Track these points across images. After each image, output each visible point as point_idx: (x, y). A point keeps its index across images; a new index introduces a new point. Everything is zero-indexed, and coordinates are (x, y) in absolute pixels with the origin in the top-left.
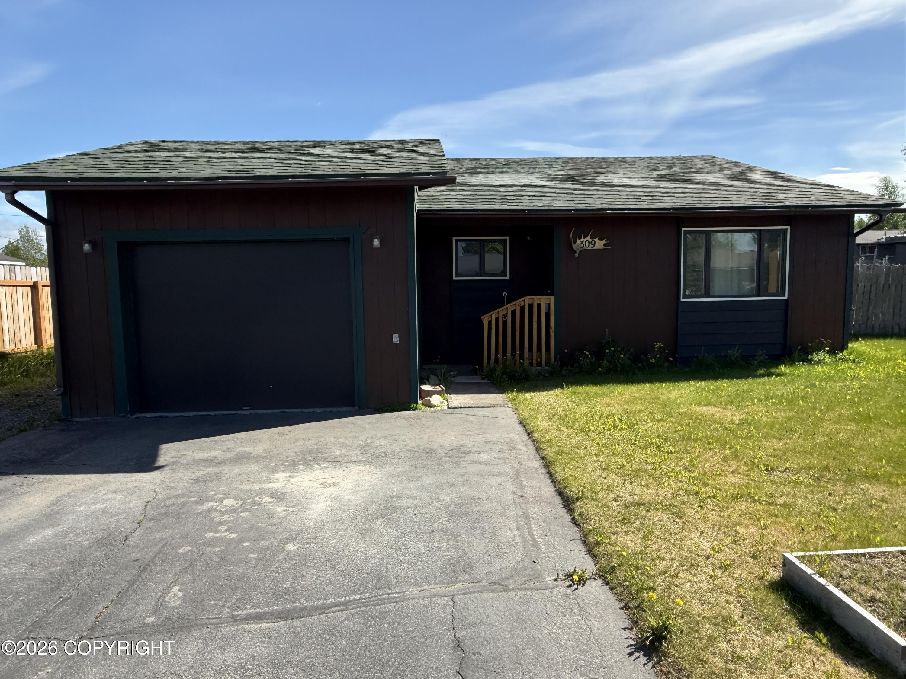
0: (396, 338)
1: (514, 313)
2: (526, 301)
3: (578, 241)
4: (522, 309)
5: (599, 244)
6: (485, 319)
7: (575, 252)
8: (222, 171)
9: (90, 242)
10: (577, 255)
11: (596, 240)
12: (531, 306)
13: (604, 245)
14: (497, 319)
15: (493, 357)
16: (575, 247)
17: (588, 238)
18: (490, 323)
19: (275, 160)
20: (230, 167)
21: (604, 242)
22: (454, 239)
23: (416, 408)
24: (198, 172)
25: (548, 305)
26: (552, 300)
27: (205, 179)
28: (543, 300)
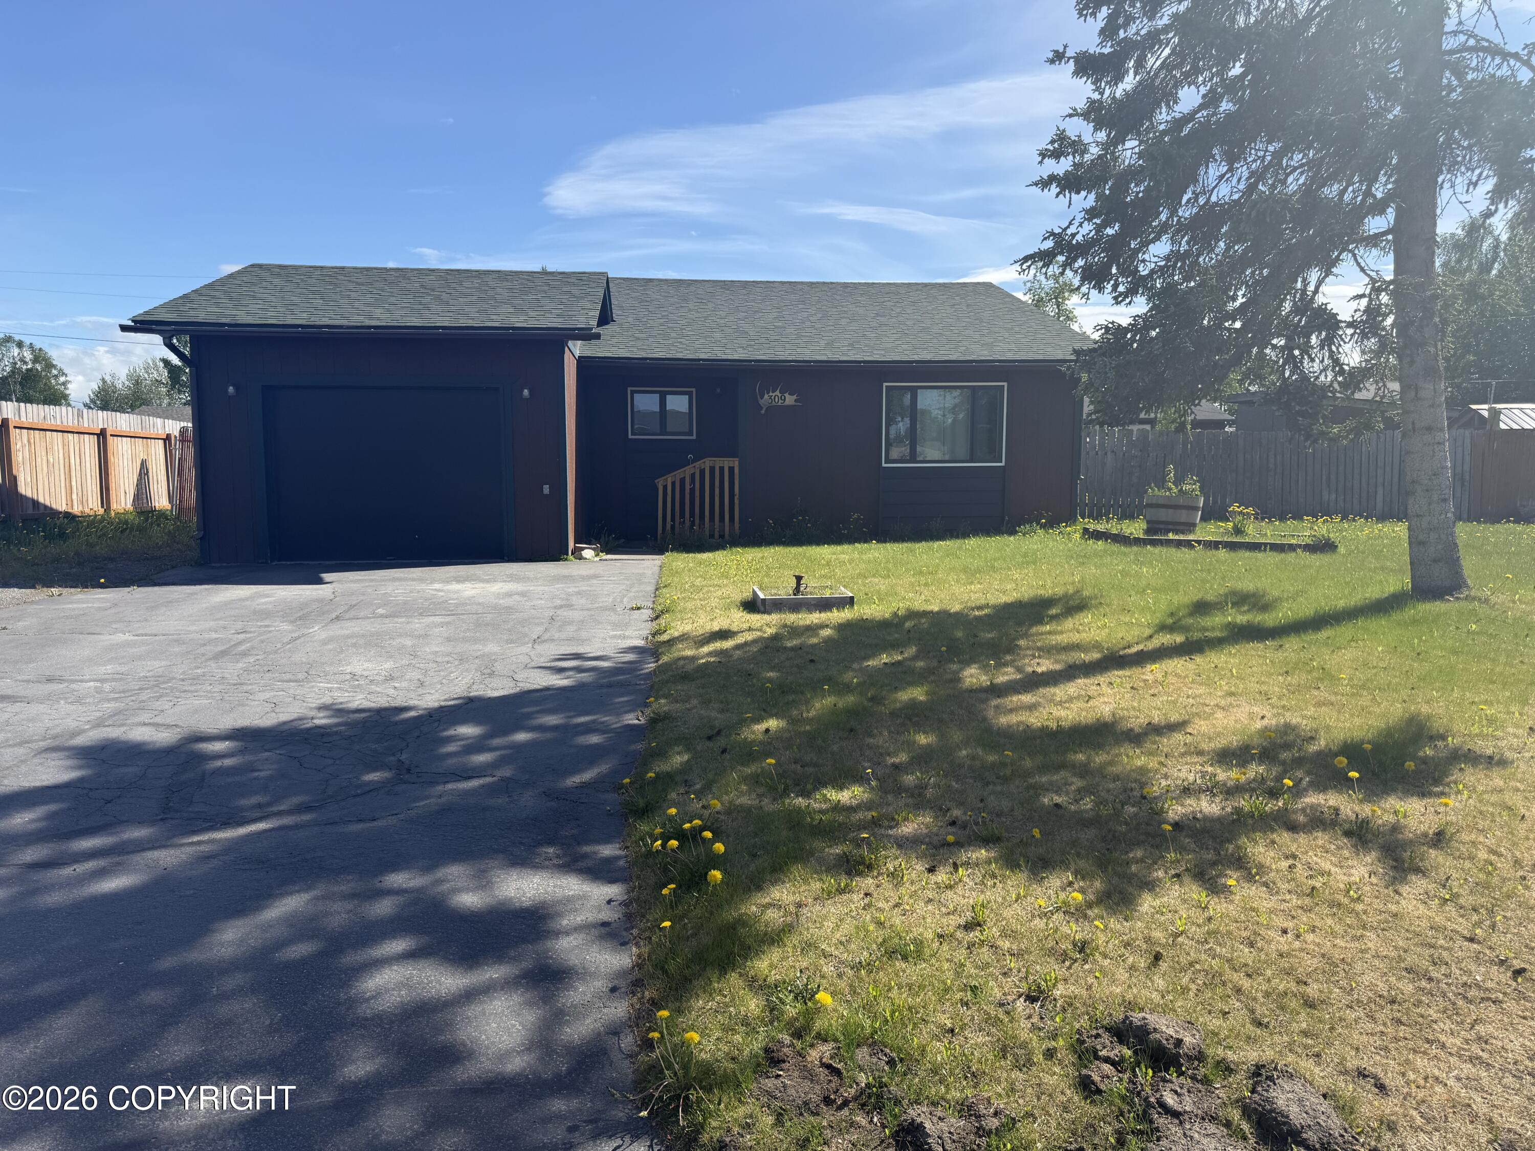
0: (546, 489)
1: (693, 475)
2: (707, 463)
3: (766, 396)
4: (702, 472)
5: (790, 400)
6: (660, 482)
7: (762, 408)
8: (371, 318)
9: (234, 385)
10: (763, 412)
11: (787, 395)
12: (712, 469)
13: (795, 401)
14: (673, 483)
15: (668, 527)
16: (761, 402)
17: (777, 393)
18: (665, 487)
19: (420, 304)
20: (378, 312)
21: (795, 397)
22: (629, 389)
23: (566, 560)
24: (347, 318)
25: (731, 469)
26: (736, 463)
27: (357, 327)
28: (726, 463)
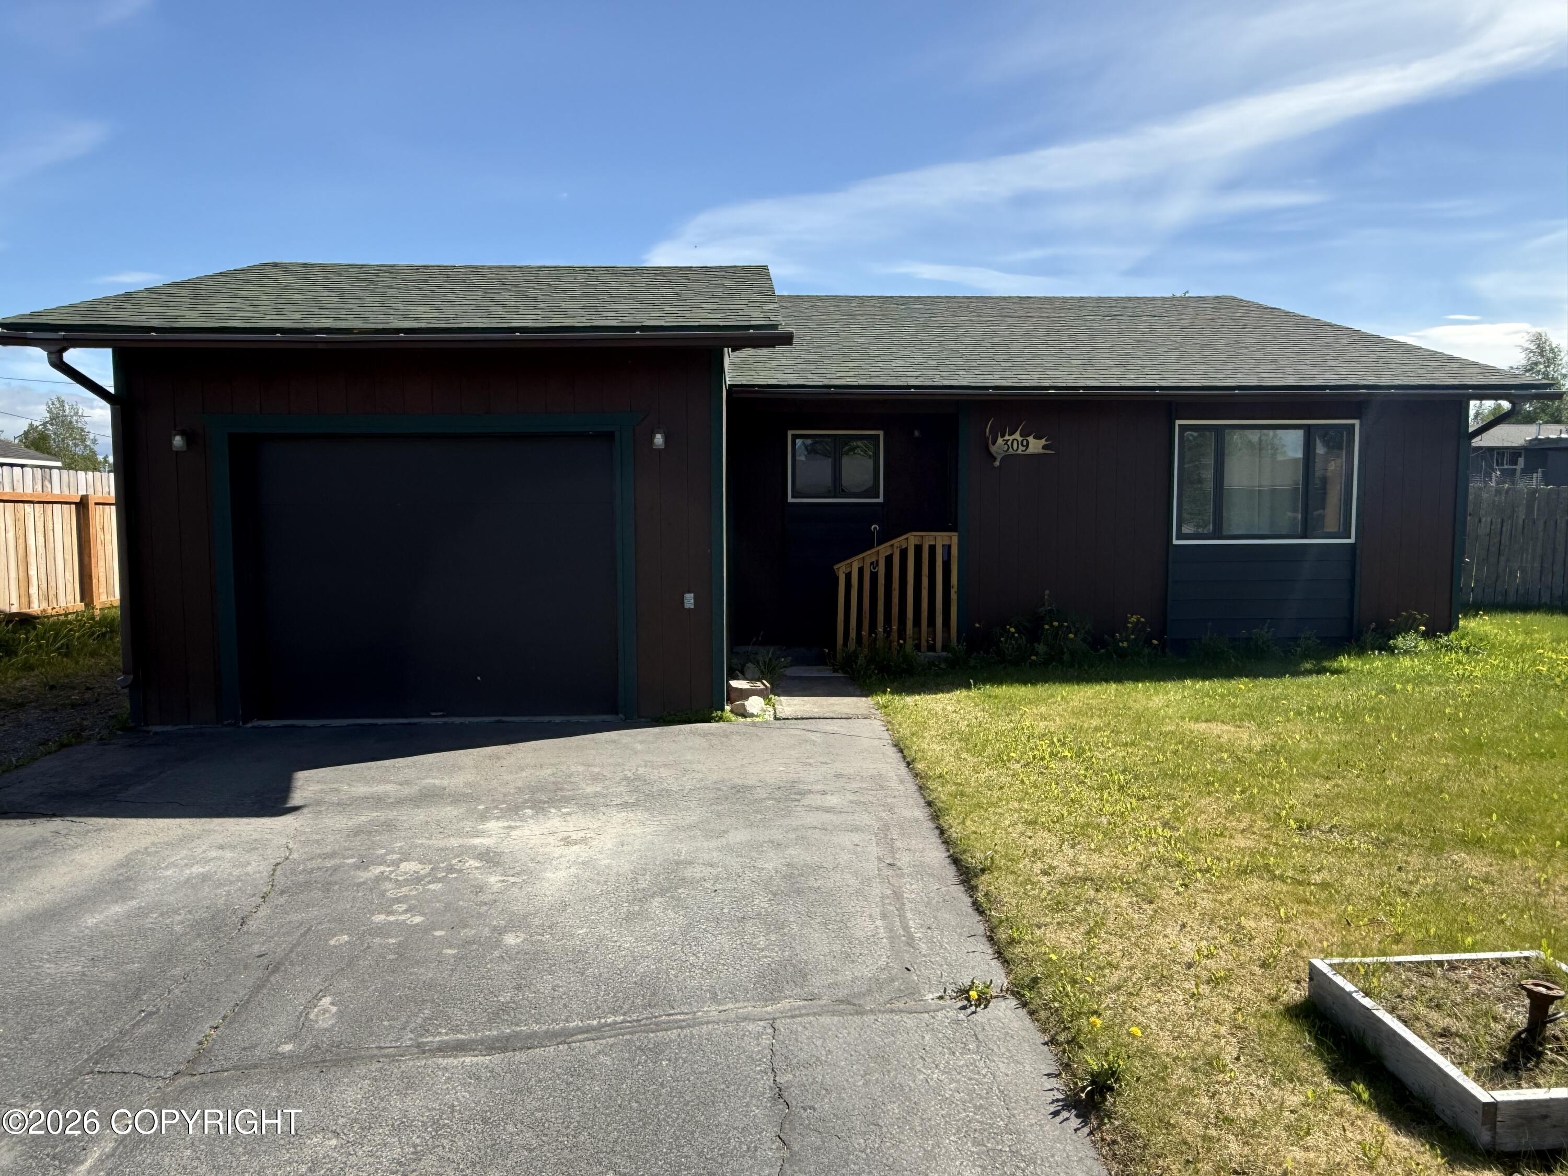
0: (689, 601)
1: (889, 559)
2: (911, 539)
3: (1000, 441)
4: (904, 553)
5: (1036, 446)
6: (841, 569)
7: (995, 459)
8: (405, 318)
9: (183, 433)
10: (997, 463)
11: (1031, 439)
12: (918, 549)
13: (1044, 447)
14: (861, 570)
15: (853, 634)
16: (993, 449)
17: (1017, 436)
18: (848, 576)
19: (492, 300)
20: (418, 311)
21: (1043, 442)
22: (790, 433)
23: (721, 719)
24: (365, 319)
25: (948, 548)
26: (953, 539)
27: (377, 331)
28: (939, 539)
